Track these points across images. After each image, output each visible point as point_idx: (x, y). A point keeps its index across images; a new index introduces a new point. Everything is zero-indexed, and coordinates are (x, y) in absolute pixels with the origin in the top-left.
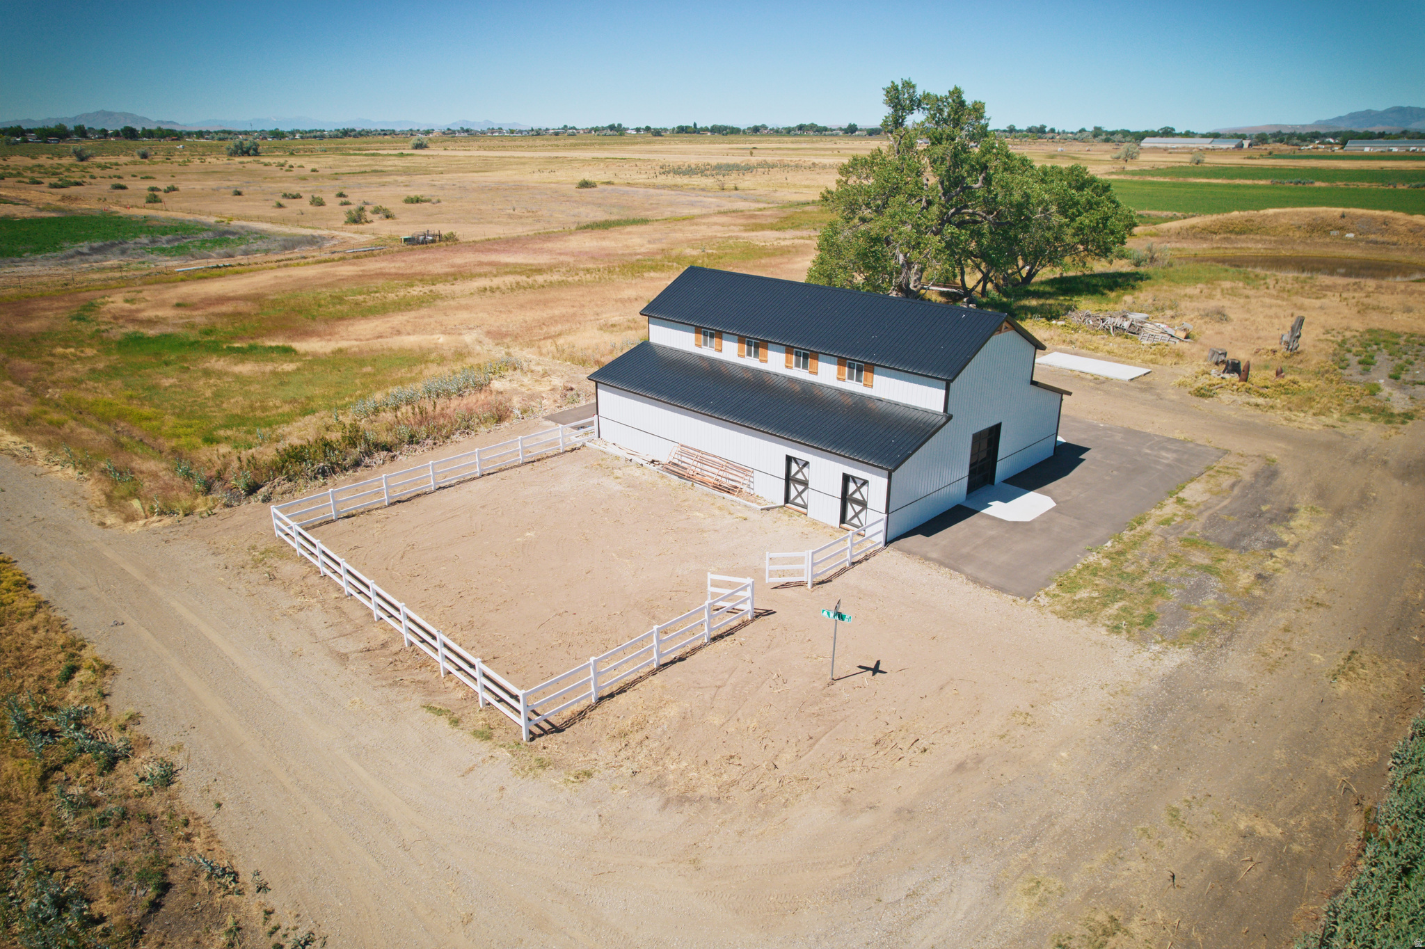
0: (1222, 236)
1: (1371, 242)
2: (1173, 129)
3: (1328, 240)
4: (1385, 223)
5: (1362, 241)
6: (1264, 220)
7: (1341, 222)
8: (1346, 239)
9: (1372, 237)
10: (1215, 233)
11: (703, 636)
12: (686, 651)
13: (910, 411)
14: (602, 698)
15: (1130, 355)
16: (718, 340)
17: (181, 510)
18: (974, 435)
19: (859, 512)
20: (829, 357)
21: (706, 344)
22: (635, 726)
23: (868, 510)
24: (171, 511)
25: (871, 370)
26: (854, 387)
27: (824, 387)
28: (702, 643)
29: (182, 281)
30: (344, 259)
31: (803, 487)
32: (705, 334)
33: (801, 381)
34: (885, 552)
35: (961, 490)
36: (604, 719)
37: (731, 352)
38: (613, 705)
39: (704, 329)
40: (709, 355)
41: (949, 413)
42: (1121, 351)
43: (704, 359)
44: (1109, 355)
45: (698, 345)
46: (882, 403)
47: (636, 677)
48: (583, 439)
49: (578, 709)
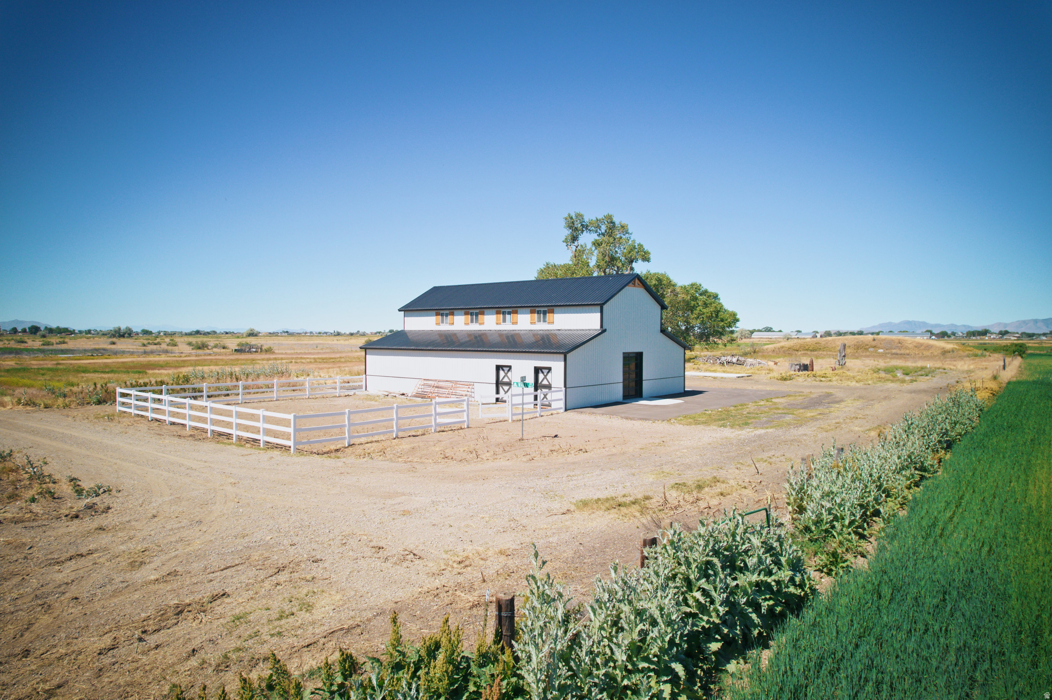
0: (802, 352)
1: (894, 354)
2: (772, 329)
3: (868, 353)
4: (899, 343)
5: (889, 353)
6: (827, 343)
7: (874, 343)
8: (879, 353)
9: (894, 351)
10: (798, 351)
11: (431, 426)
12: (418, 434)
13: (579, 332)
14: (354, 444)
15: (738, 371)
16: (451, 317)
17: (43, 405)
18: (624, 353)
19: (547, 394)
20: (524, 309)
21: (443, 322)
22: (377, 451)
23: (553, 389)
24: (35, 404)
25: (552, 312)
26: (542, 326)
27: (522, 332)
28: (430, 432)
29: (63, 360)
30: (189, 356)
31: (508, 387)
32: (442, 315)
33: (506, 332)
34: (566, 413)
35: (618, 391)
36: (354, 451)
37: (460, 323)
38: (361, 447)
39: (442, 312)
40: (445, 329)
41: (604, 327)
42: (732, 370)
43: (441, 334)
44: (724, 372)
45: (437, 324)
46: (561, 332)
47: (380, 439)
48: (354, 391)
49: (335, 448)
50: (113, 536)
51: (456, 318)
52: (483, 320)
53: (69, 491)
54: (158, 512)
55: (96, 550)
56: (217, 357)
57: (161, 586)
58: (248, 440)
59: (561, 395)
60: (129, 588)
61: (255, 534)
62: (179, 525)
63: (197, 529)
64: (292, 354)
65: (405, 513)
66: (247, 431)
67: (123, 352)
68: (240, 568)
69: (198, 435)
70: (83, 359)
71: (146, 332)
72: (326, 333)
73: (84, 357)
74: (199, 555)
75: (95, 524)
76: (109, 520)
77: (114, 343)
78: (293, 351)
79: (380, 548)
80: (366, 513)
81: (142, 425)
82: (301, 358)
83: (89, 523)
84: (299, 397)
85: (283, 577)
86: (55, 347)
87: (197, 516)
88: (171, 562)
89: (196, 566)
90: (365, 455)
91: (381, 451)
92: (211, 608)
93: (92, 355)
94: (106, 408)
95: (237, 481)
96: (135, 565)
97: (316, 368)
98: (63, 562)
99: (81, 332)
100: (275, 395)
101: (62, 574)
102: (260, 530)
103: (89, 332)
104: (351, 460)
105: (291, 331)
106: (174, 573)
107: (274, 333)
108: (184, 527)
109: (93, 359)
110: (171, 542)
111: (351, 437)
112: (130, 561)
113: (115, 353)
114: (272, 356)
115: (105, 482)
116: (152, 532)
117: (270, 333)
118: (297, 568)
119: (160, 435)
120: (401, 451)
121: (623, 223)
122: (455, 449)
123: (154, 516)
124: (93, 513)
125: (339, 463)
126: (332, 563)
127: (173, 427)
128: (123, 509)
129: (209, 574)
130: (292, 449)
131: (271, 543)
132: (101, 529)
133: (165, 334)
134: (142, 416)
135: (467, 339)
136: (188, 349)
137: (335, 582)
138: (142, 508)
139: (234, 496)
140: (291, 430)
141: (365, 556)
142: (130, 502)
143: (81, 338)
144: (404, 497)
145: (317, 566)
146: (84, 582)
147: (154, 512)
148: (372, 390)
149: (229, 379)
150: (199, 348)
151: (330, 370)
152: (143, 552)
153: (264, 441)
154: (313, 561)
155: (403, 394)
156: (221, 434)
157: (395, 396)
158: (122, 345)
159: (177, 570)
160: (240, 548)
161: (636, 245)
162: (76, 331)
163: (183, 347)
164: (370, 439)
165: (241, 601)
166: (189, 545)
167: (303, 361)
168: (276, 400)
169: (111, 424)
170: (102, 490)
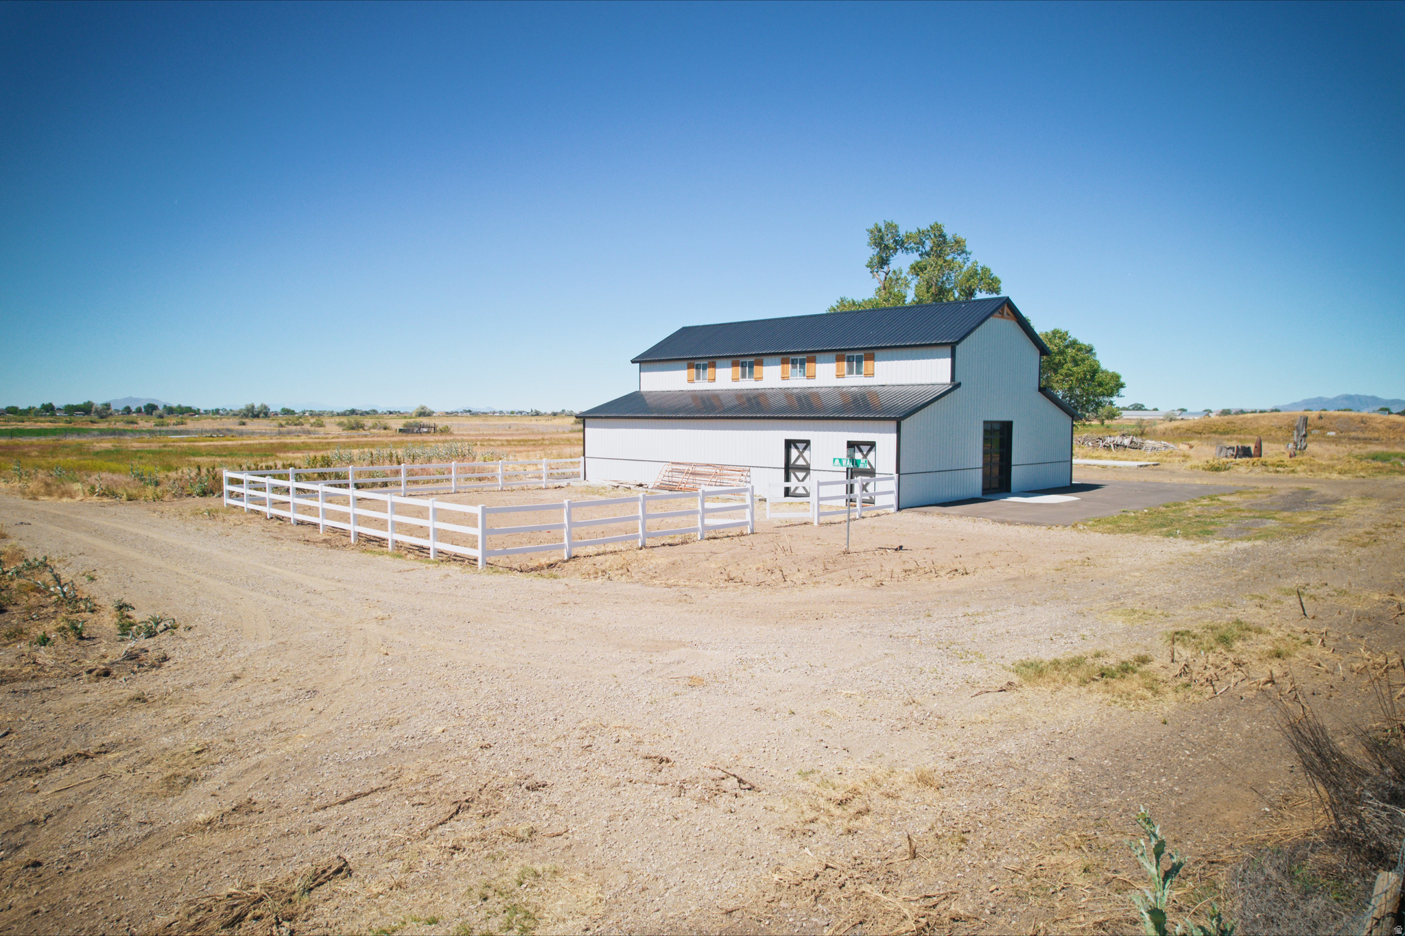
1: (1353, 438)
5: (1344, 438)
7: (1320, 423)
8: (1329, 437)
9: (1353, 434)
11: (696, 530)
12: (676, 541)
13: (915, 388)
14: (576, 557)
15: (1135, 458)
16: (711, 369)
17: (125, 496)
18: (985, 422)
19: (867, 484)
20: (826, 355)
21: (698, 378)
22: (615, 567)
23: (877, 476)
24: (114, 495)
25: (872, 358)
26: (854, 381)
27: (823, 390)
28: (695, 539)
29: (174, 442)
30: (338, 438)
31: (804, 474)
32: (698, 367)
33: (798, 391)
34: (898, 513)
35: (975, 481)
36: (578, 566)
37: (725, 379)
38: (589, 560)
39: (697, 362)
40: (702, 388)
41: (957, 380)
42: (1125, 456)
43: (695, 396)
44: (1114, 459)
45: (690, 381)
46: (885, 389)
47: (617, 549)
48: (568, 481)
49: (548, 562)
50: (157, 714)
51: (718, 371)
52: (761, 373)
53: (112, 626)
54: (244, 669)
55: (115, 745)
56: (376, 439)
57: (216, 838)
58: (411, 549)
59: (892, 485)
60: (151, 839)
61: (414, 721)
62: (276, 697)
63: (307, 706)
64: (477, 435)
65: (694, 682)
66: (411, 535)
67: (253, 433)
68: (379, 798)
69: (336, 539)
70: (199, 442)
71: (287, 412)
72: (521, 413)
73: (201, 439)
74: (303, 765)
75: (133, 691)
76: (158, 683)
77: (244, 424)
78: (477, 433)
79: (661, 761)
80: (620, 680)
81: (255, 525)
82: (489, 440)
83: (121, 689)
84: (487, 489)
85: (465, 827)
86: (171, 428)
87: (311, 679)
88: (247, 777)
89: (294, 791)
90: (597, 573)
91: (622, 568)
92: (307, 908)
93: (211, 436)
94: (212, 501)
95: (386, 615)
96: (177, 783)
97: (510, 452)
98: (47, 770)
99: (206, 412)
100: (453, 485)
101: (37, 796)
102: (422, 712)
103: (217, 412)
104: (576, 581)
105: (474, 410)
106: (246, 808)
107: (452, 413)
108: (284, 701)
109: (212, 441)
110: (255, 732)
111: (572, 545)
112: (166, 774)
113: (241, 434)
114: (449, 438)
115: (170, 612)
116: (225, 710)
117: (447, 413)
118: (495, 802)
119: (277, 539)
120: (655, 568)
121: (961, 235)
122: (743, 566)
123: (236, 678)
124: (136, 669)
125: (559, 586)
126: (568, 793)
127: (301, 529)
128: (187, 662)
129: (316, 810)
130: (480, 563)
131: (444, 741)
132: (140, 699)
133: (311, 415)
134: (258, 512)
135: (736, 403)
136: (337, 430)
137: (580, 844)
138: (220, 660)
139: (380, 642)
140: (477, 532)
141: (635, 779)
142: (203, 648)
143: (206, 418)
144: (683, 649)
145: (536, 799)
146: (69, 820)
147: (237, 669)
148: (594, 479)
149: (387, 462)
150: (353, 428)
151: (531, 453)
152: (198, 753)
153: (435, 549)
154: (528, 788)
155: (641, 485)
156: (370, 540)
157: (629, 488)
158: (253, 425)
159: (255, 799)
160: (383, 750)
161: (979, 269)
162: (202, 411)
163: (332, 429)
164: (602, 549)
165: (375, 891)
166: (286, 740)
167: (492, 443)
168: (455, 493)
169: (210, 523)
170: (161, 626)
